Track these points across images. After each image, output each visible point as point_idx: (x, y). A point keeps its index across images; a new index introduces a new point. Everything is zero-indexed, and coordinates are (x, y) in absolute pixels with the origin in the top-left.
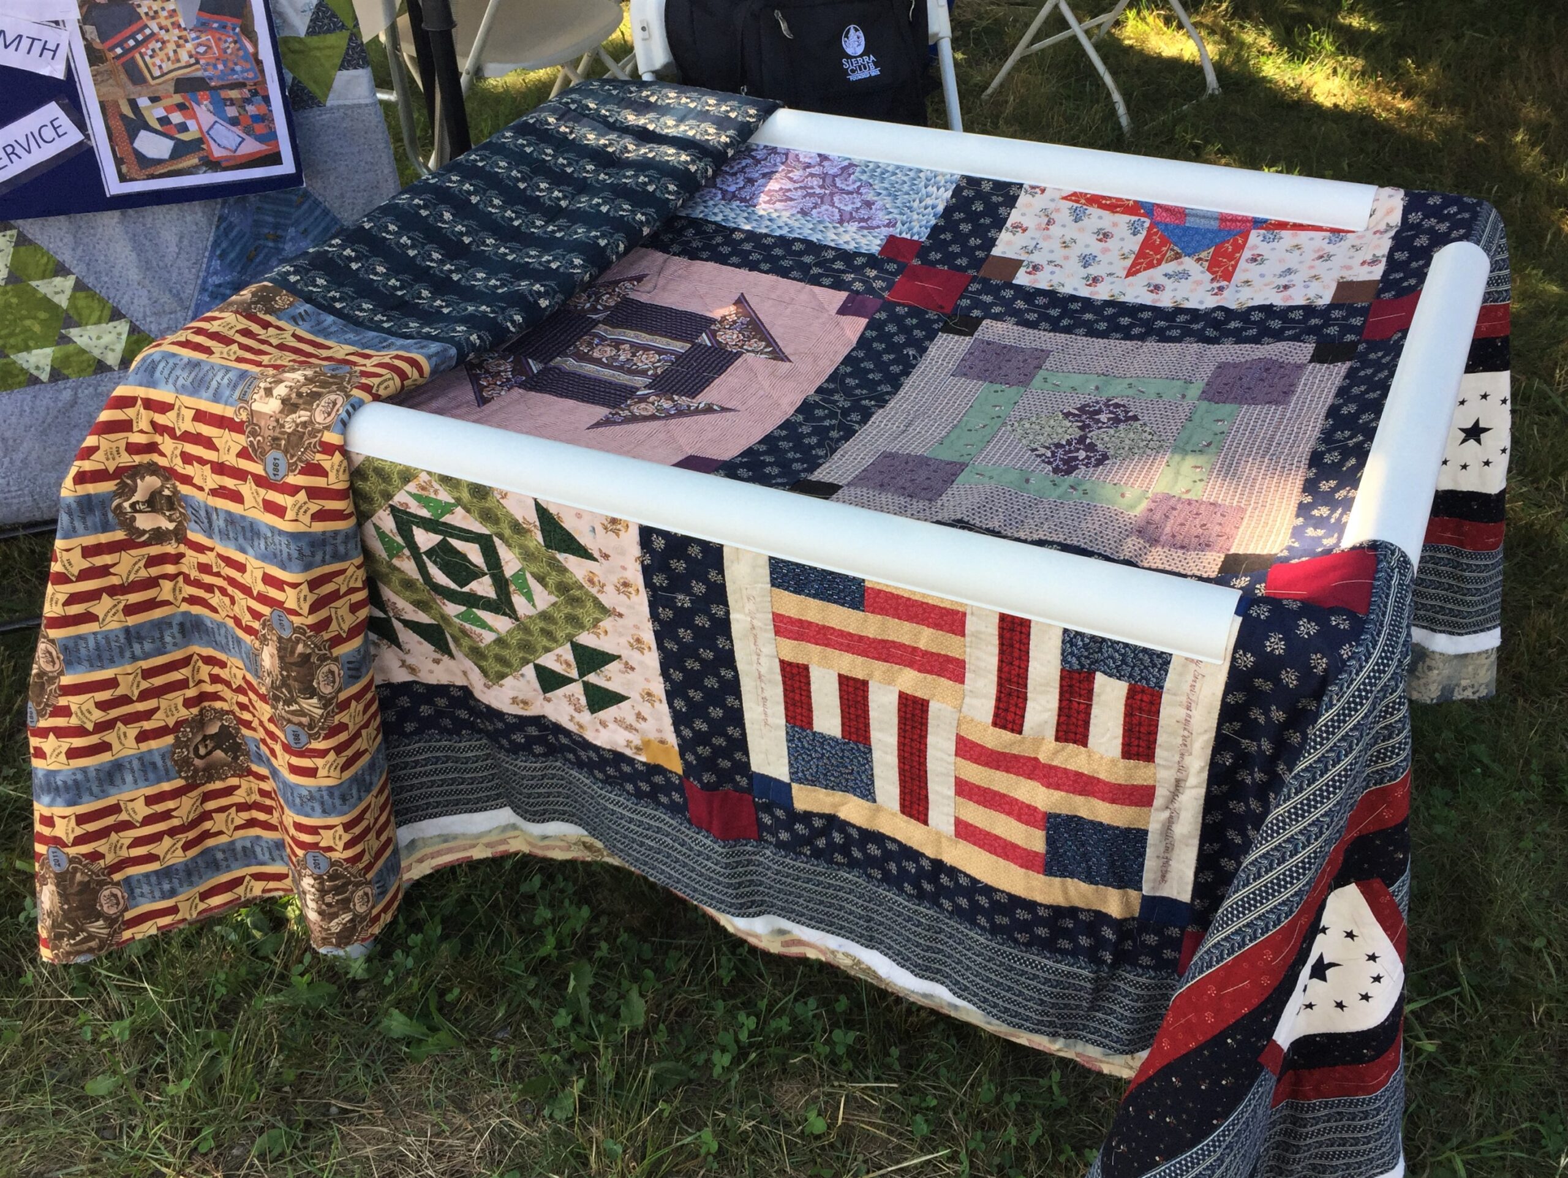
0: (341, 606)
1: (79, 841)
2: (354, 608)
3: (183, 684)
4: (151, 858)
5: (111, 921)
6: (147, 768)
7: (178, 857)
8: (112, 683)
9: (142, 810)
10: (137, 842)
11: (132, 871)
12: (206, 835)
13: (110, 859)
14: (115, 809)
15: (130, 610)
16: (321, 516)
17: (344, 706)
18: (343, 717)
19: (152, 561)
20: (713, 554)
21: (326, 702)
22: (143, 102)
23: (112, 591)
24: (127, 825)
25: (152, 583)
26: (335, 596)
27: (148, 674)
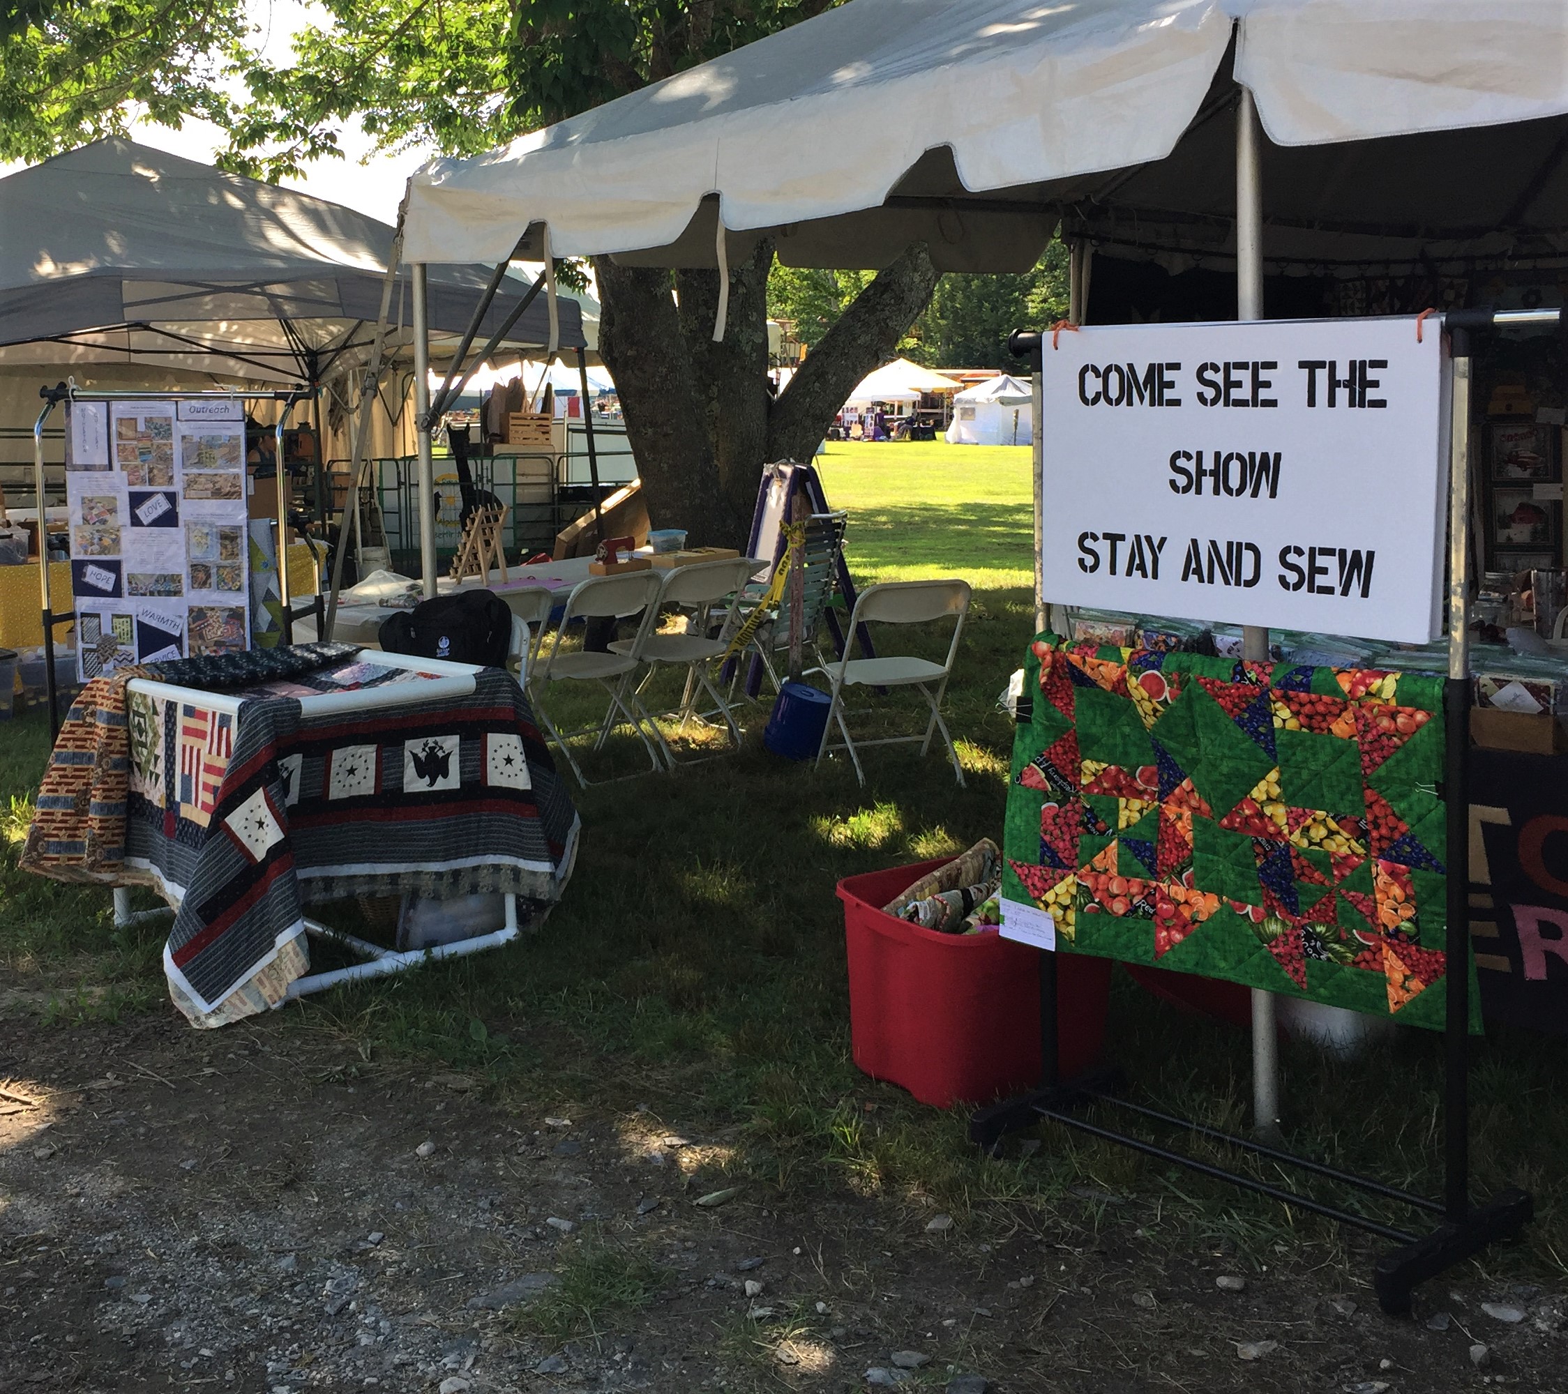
0: (118, 743)
1: (40, 821)
2: (122, 745)
3: (84, 777)
4: (57, 836)
5: (39, 854)
6: (66, 803)
7: (65, 839)
8: (64, 769)
9: (60, 817)
10: (55, 829)
11: (52, 839)
12: (75, 836)
13: (45, 831)
14: (52, 814)
15: (77, 747)
16: (115, 707)
17: (110, 776)
18: (108, 779)
19: (88, 733)
20: (176, 704)
21: (104, 771)
22: (203, 648)
23: (74, 740)
24: (53, 821)
25: (85, 740)
26: (115, 738)
27: (76, 770)
